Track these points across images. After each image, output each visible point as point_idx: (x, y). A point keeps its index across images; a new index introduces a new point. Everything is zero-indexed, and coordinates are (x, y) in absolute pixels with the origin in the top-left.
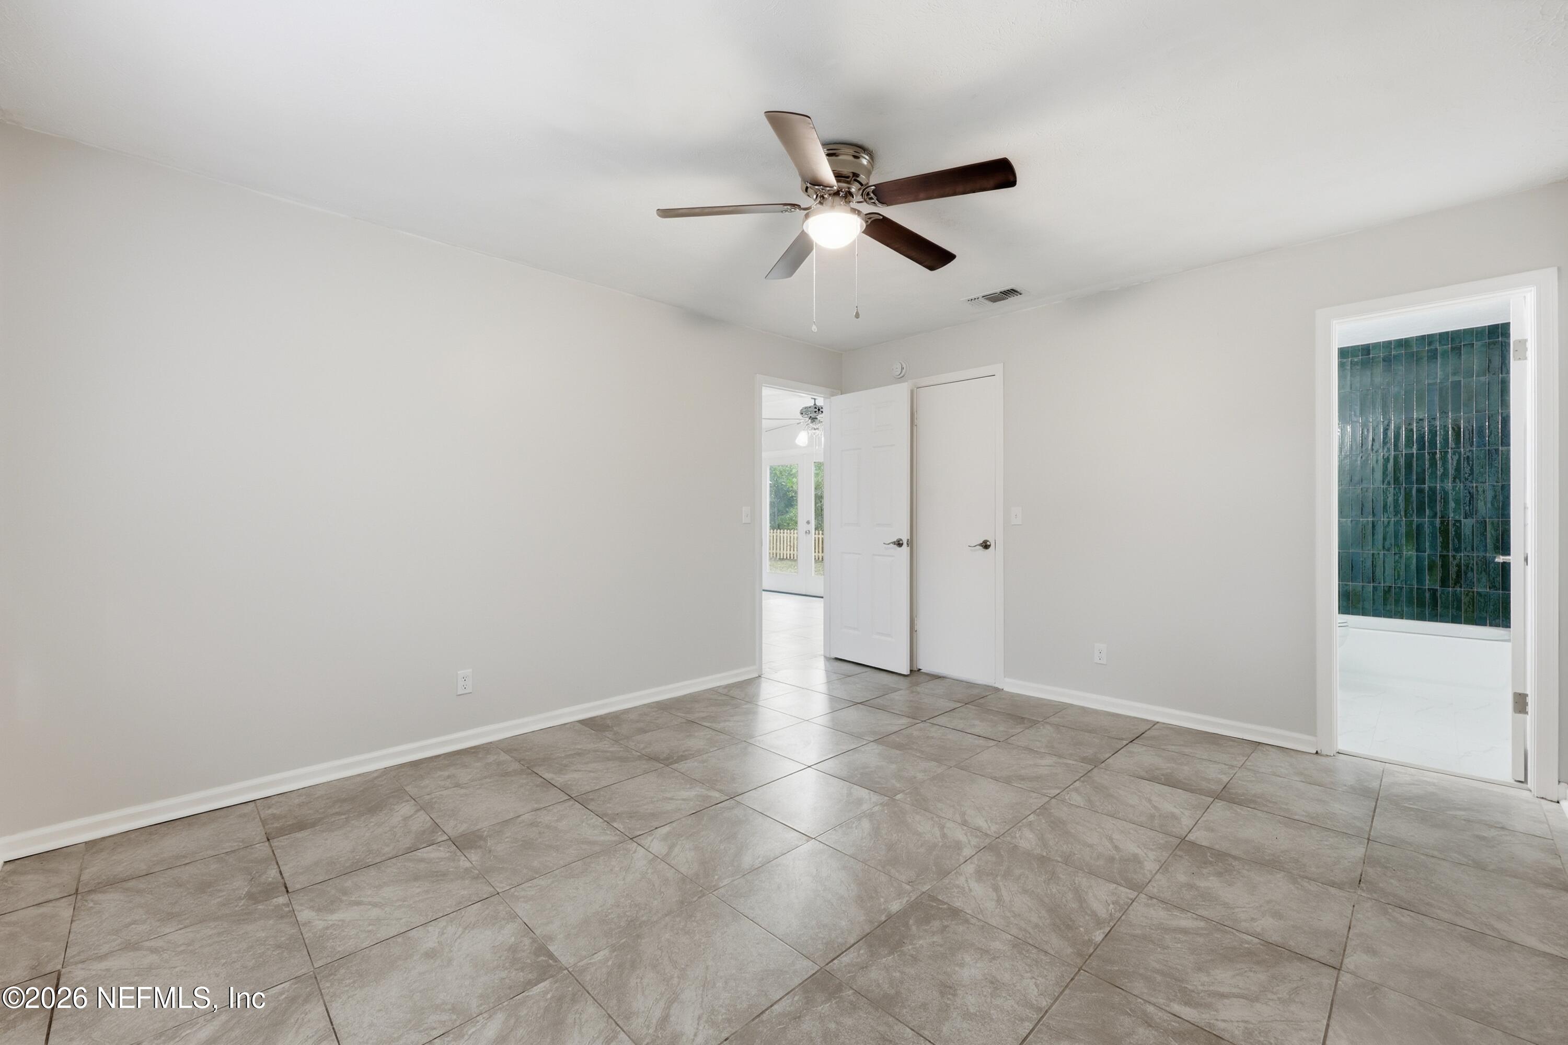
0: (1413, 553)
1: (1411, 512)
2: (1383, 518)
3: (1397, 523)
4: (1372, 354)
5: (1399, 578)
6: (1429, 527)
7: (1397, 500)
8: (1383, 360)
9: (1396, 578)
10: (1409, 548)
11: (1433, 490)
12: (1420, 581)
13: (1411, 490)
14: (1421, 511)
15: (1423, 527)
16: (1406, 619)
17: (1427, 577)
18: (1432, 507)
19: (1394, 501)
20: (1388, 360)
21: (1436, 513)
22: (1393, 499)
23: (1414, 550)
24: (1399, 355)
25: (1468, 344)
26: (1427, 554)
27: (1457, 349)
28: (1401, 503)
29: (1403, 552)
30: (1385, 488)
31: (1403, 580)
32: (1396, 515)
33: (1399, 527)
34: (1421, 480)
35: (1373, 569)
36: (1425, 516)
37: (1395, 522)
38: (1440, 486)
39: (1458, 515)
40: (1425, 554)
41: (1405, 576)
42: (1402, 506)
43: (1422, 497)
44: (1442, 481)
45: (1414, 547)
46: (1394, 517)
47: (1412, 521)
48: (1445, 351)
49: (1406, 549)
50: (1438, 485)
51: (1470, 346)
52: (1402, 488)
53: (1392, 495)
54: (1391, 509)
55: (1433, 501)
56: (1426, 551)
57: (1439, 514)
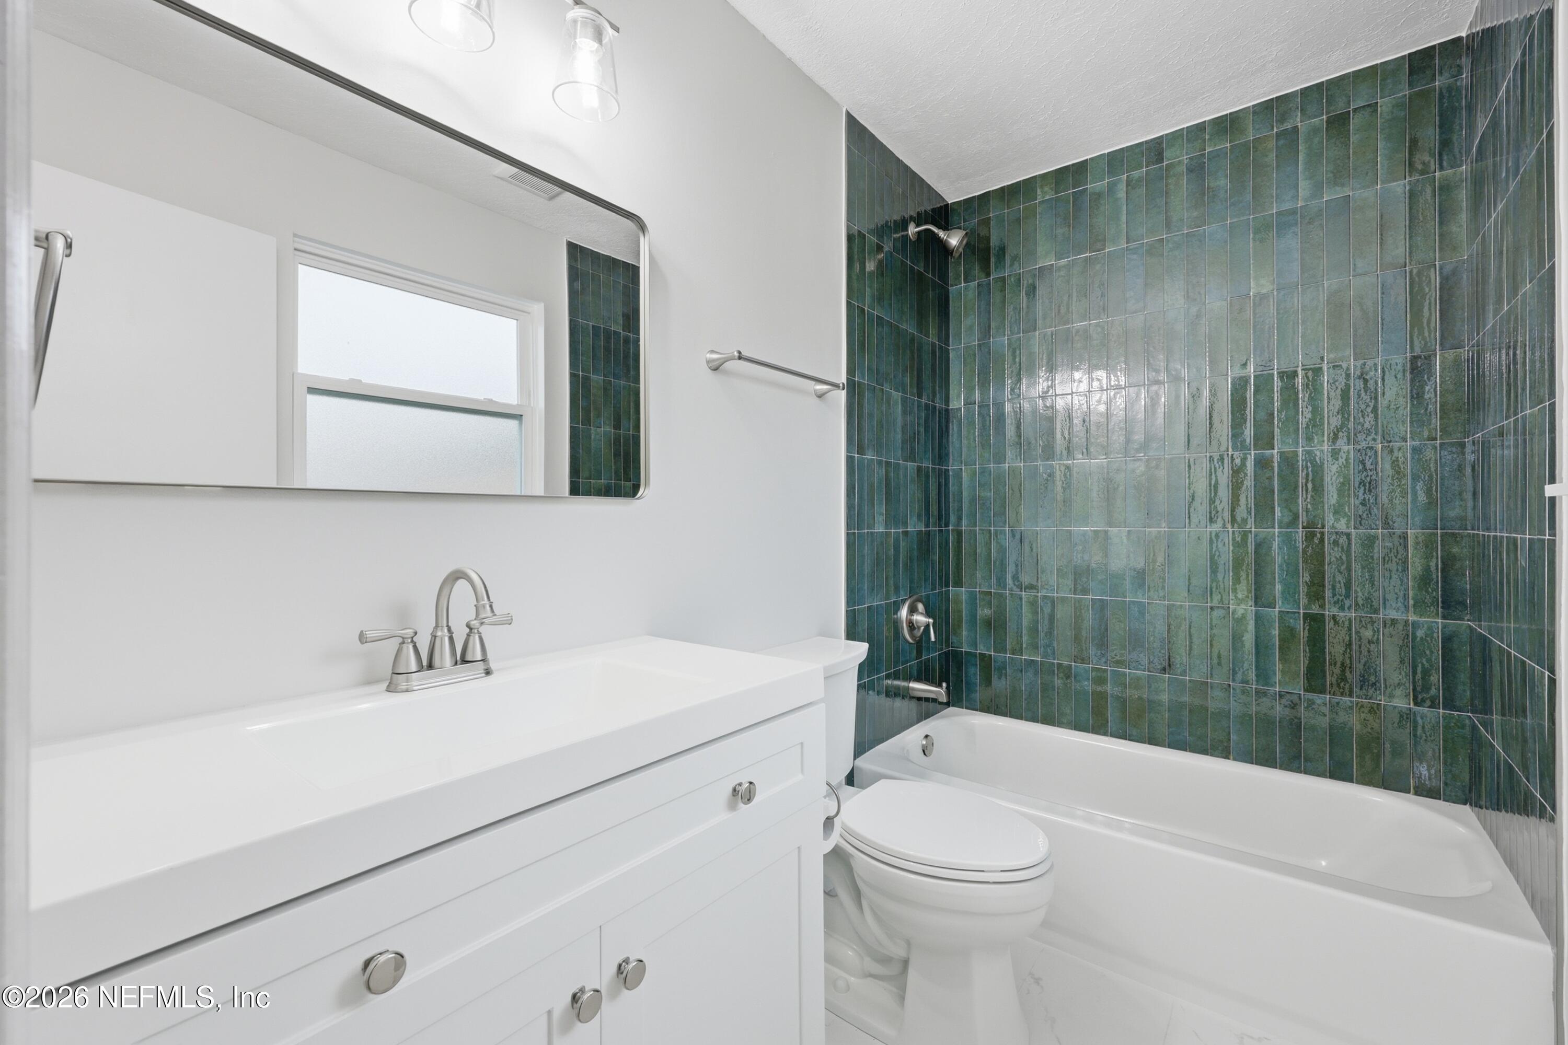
0: (1246, 609)
1: (1244, 512)
2: (1190, 526)
3: (1215, 538)
4: (1168, 160)
5: (1220, 665)
6: (1281, 549)
7: (1217, 485)
8: (1188, 170)
9: (1215, 662)
10: (1240, 596)
11: (1289, 461)
12: (1263, 674)
13: (1244, 459)
14: (1264, 511)
15: (1269, 548)
16: (1235, 759)
17: (1278, 668)
18: (1289, 502)
19: (1210, 490)
20: (1197, 169)
21: (1296, 517)
22: (1208, 485)
23: (1251, 603)
24: (1215, 156)
25: (1364, 106)
26: (1277, 609)
27: (1339, 123)
28: (1224, 493)
29: (1229, 604)
30: (1192, 460)
31: (1230, 670)
32: (1212, 520)
33: (1217, 549)
34: (1264, 439)
35: (1169, 642)
36: (1274, 523)
37: (1213, 535)
38: (1305, 450)
39: (1343, 521)
40: (1274, 611)
41: (1233, 660)
42: (1225, 500)
43: (1267, 481)
44: (1309, 439)
45: (1250, 595)
46: (1210, 525)
47: (1245, 535)
48: (1315, 130)
49: (1234, 598)
50: (1301, 450)
51: (1369, 110)
52: (1225, 457)
53: (1205, 473)
54: (1202, 508)
55: (1289, 487)
56: (1275, 605)
57: (1303, 519)
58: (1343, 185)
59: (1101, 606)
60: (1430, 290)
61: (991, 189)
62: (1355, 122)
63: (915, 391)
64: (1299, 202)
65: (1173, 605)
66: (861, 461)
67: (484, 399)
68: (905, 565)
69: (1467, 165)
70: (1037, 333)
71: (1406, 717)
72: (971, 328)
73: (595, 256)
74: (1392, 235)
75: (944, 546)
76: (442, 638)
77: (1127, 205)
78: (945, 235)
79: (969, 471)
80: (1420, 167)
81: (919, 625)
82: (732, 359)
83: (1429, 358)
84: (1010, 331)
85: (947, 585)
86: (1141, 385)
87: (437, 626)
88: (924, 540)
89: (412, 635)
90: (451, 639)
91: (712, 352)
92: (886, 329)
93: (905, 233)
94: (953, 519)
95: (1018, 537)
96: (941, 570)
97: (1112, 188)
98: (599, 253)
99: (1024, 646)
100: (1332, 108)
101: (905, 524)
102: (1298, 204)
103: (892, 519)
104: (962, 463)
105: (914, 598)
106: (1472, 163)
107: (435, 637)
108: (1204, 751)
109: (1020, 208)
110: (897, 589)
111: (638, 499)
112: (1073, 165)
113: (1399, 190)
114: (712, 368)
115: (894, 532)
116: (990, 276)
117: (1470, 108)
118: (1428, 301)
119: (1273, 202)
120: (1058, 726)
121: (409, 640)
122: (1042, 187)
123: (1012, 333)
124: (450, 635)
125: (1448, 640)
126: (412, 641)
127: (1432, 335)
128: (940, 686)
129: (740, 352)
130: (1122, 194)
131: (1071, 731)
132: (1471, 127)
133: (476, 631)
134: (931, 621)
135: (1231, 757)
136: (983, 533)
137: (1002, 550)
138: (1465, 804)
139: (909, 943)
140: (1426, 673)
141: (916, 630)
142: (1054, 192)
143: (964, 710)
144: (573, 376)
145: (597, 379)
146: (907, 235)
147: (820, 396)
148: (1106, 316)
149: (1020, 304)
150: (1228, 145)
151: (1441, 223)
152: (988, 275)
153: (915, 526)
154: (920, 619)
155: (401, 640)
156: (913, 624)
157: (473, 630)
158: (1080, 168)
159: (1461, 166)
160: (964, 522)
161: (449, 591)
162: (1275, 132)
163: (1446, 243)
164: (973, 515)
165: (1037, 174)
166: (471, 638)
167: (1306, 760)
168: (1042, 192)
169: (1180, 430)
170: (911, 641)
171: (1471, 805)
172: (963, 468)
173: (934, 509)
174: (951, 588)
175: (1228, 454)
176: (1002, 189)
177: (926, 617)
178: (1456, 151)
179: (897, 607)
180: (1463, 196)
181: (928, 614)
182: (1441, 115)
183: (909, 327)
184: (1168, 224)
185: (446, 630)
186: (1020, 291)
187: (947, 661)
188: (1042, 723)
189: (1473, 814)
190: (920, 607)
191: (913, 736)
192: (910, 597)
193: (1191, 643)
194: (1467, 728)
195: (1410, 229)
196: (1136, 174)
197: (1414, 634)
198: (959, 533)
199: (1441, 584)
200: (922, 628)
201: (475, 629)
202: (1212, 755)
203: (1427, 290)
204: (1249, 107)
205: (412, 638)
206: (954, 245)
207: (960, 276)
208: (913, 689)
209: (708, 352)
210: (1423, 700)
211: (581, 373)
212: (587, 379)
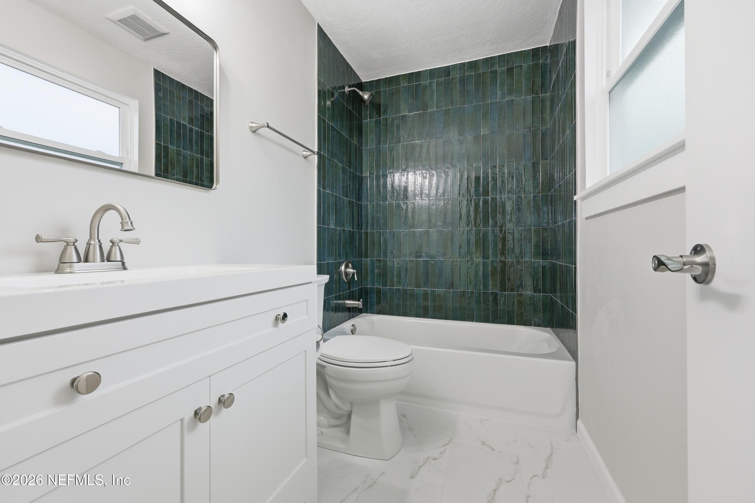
0: (480, 260)
1: (479, 222)
2: (460, 228)
3: (469, 232)
4: (452, 76)
5: (470, 283)
6: (491, 236)
7: (469, 211)
8: (459, 81)
9: (469, 283)
10: (477, 255)
11: (494, 200)
12: (485, 286)
13: (479, 200)
14: (486, 222)
15: (488, 236)
16: (476, 322)
17: (491, 283)
18: (494, 217)
19: (467, 213)
20: (463, 81)
21: (496, 223)
22: (466, 211)
23: (481, 258)
24: (470, 76)
25: (518, 66)
26: (490, 260)
27: (510, 71)
28: (472, 214)
29: (474, 259)
30: (460, 200)
31: (474, 285)
32: (468, 225)
33: (470, 237)
34: (486, 193)
35: (452, 276)
36: (489, 226)
37: (468, 231)
38: (500, 197)
39: (512, 224)
40: (489, 261)
41: (475, 282)
42: (472, 217)
43: (487, 209)
44: (501, 193)
45: (481, 255)
46: (467, 227)
47: (479, 231)
48: (503, 72)
49: (475, 256)
50: (498, 197)
51: (520, 67)
52: (472, 199)
53: (465, 206)
54: (464, 220)
55: (495, 211)
56: (489, 258)
57: (499, 224)
58: (512, 95)
59: (426, 262)
60: (538, 138)
61: (381, 78)
62: (515, 71)
63: (348, 165)
64: (498, 100)
65: (454, 261)
66: (324, 193)
67: (96, 151)
68: (343, 245)
69: (549, 93)
70: (400, 144)
71: (532, 297)
72: (372, 140)
73: (172, 81)
74: (527, 116)
75: (360, 239)
76: (94, 245)
77: (436, 92)
78: (362, 94)
79: (371, 205)
80: (535, 91)
81: (350, 273)
82: (263, 127)
83: (538, 163)
84: (389, 142)
85: (361, 258)
86: (442, 169)
87: (91, 238)
88: (352, 234)
89: (74, 241)
90: (100, 247)
91: (252, 123)
92: (335, 132)
93: (344, 90)
94: (364, 227)
95: (392, 234)
96: (359, 250)
97: (431, 83)
98: (174, 79)
99: (395, 283)
100: (508, 65)
101: (343, 226)
102: (497, 100)
103: (338, 222)
104: (368, 202)
105: (348, 260)
106: (551, 92)
107: (90, 244)
108: (465, 320)
109: (393, 88)
110: (340, 256)
111: (213, 189)
112: (415, 72)
113: (529, 99)
114: (253, 131)
115: (339, 229)
116: (381, 117)
117: (550, 72)
118: (538, 142)
119: (489, 98)
120: (409, 317)
121: (72, 244)
122: (402, 80)
123: (390, 144)
124: (100, 244)
125: (543, 267)
126: (74, 245)
127: (539, 155)
128: (359, 301)
129: (268, 124)
130: (435, 88)
131: (414, 318)
132: (550, 79)
133: (117, 244)
134: (355, 271)
135: (474, 321)
136: (377, 233)
137: (386, 241)
138: (548, 327)
139: (352, 404)
140: (537, 280)
141: (348, 276)
142: (407, 83)
143: (369, 314)
144: (158, 145)
145: (172, 148)
146: (345, 91)
147: (305, 157)
148: (428, 139)
149: (393, 131)
150: (474, 73)
151: (542, 113)
152: (380, 116)
153: (348, 228)
154: (350, 270)
155: (66, 244)
156: (347, 273)
157: (115, 244)
158: (419, 74)
159: (548, 93)
160: (369, 228)
161: (101, 216)
162: (489, 70)
163: (543, 121)
164: (373, 225)
165: (401, 74)
166: (114, 248)
167: (500, 318)
168: (402, 82)
169: (456, 189)
170: (346, 281)
171: (550, 328)
172: (369, 203)
173: (356, 222)
174: (363, 259)
175: (473, 198)
176: (386, 78)
177: (353, 270)
178: (546, 87)
179: (340, 264)
180: (548, 104)
181: (353, 268)
182: (542, 74)
183: (345, 134)
184: (452, 103)
185: (97, 241)
186: (393, 125)
187: (361, 292)
188: (402, 316)
189: (551, 330)
190: (350, 265)
191: (347, 325)
192: (346, 260)
193: (460, 276)
194: (549, 299)
195: (532, 114)
196: (440, 80)
197: (533, 266)
198: (367, 234)
199: (542, 247)
200: (351, 275)
201: (116, 243)
202: (467, 321)
203: (537, 138)
204: (481, 59)
205: (74, 243)
206: (366, 99)
207: (368, 116)
208: (347, 304)
209: (250, 122)
210: (536, 291)
211: (163, 144)
212: (166, 148)
